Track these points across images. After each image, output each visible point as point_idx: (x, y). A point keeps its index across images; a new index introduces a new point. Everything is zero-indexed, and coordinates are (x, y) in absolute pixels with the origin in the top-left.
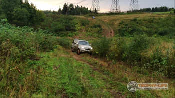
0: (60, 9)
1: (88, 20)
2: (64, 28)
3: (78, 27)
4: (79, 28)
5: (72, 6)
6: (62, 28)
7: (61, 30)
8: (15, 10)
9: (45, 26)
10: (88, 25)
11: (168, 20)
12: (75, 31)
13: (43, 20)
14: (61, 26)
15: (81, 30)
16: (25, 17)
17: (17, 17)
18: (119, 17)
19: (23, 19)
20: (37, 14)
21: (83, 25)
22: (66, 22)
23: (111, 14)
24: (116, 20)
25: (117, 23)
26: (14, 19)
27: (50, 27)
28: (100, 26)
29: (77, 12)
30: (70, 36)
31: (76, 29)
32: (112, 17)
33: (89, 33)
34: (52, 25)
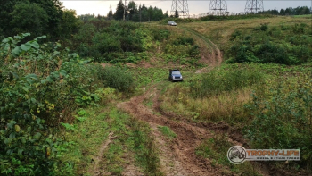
0: (111, 12)
1: (166, 29)
2: (118, 44)
3: (147, 43)
4: (149, 45)
5: (132, 5)
6: (113, 44)
7: (112, 49)
8: (17, 7)
9: (80, 41)
10: (167, 37)
12: (141, 51)
13: (75, 30)
14: (112, 40)
15: (152, 49)
18: (226, 23)
21: (156, 38)
22: (122, 34)
23: (210, 18)
24: (222, 29)
25: (225, 34)
27: (90, 43)
28: (191, 41)
29: (143, 16)
30: (130, 61)
31: (143, 46)
32: (214, 24)
33: (169, 56)
34: (94, 39)
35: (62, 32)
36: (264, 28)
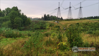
1: (54, 23)
2: (40, 27)
4: (48, 28)
5: (48, 15)
6: (38, 27)
7: (38, 29)
8: (15, 18)
10: (53, 26)
11: (95, 23)
12: (45, 29)
13: (30, 23)
16: (20, 22)
17: (16, 22)
18: (70, 22)
19: (19, 23)
20: (27, 20)
21: (50, 26)
22: (41, 25)
24: (68, 24)
26: (15, 23)
27: (33, 27)
28: (59, 27)
30: (42, 32)
31: (46, 28)
33: (52, 30)
34: (34, 26)
35: (27, 24)
36: (78, 24)
